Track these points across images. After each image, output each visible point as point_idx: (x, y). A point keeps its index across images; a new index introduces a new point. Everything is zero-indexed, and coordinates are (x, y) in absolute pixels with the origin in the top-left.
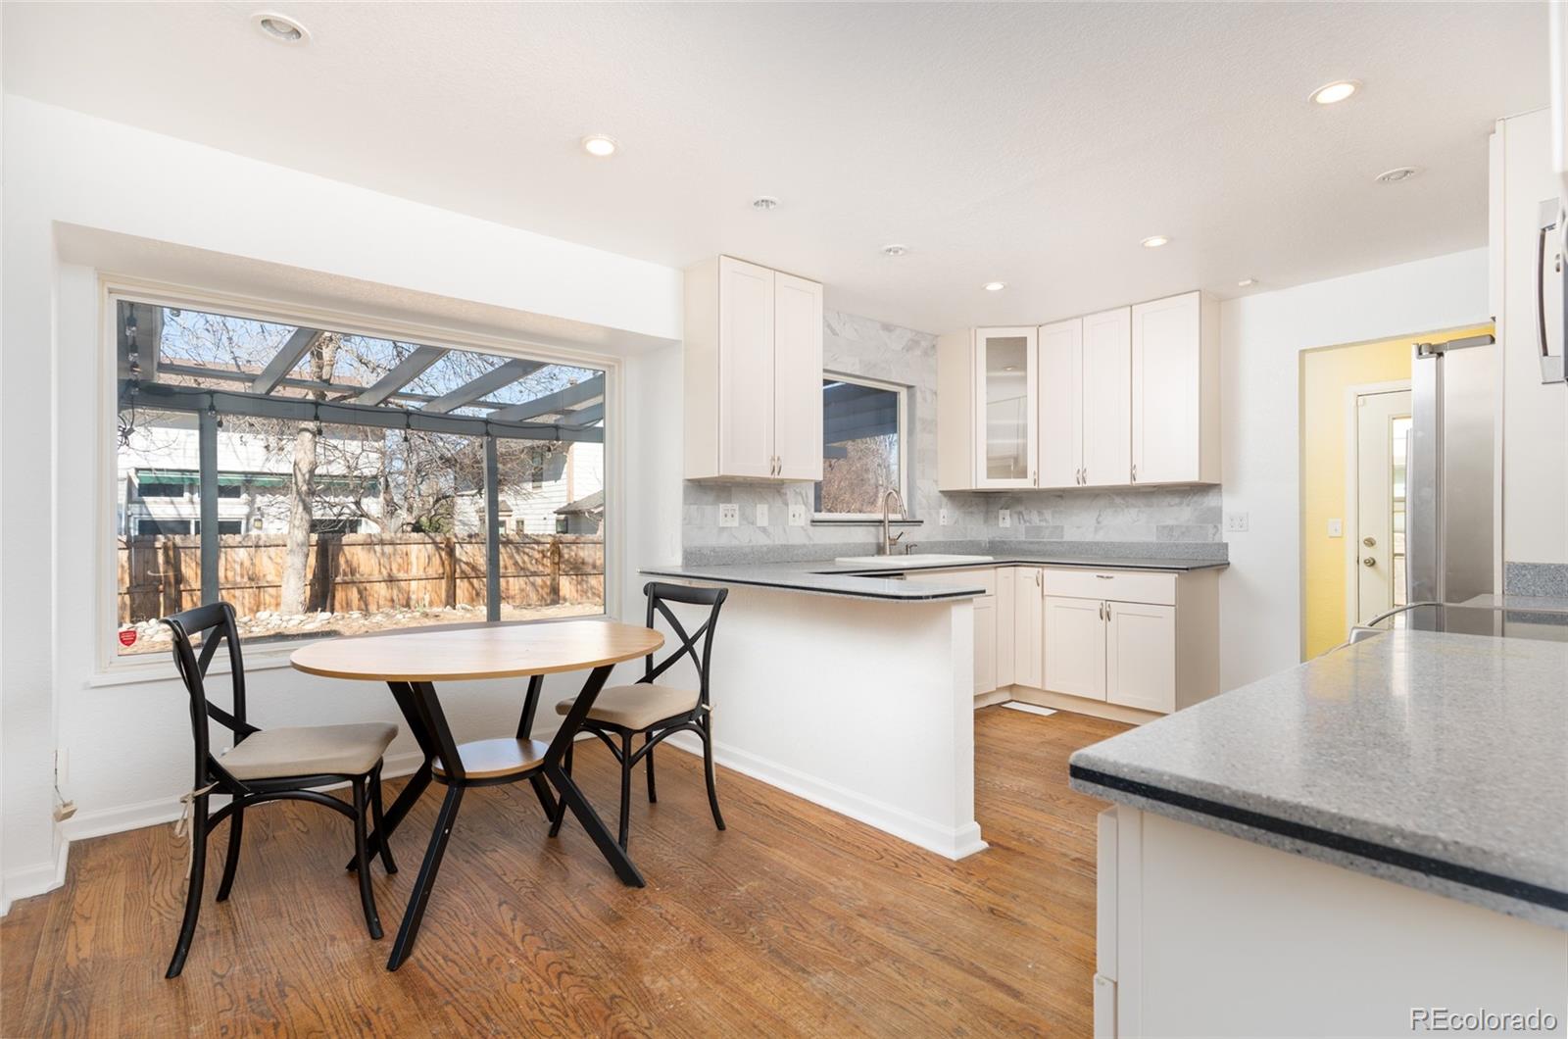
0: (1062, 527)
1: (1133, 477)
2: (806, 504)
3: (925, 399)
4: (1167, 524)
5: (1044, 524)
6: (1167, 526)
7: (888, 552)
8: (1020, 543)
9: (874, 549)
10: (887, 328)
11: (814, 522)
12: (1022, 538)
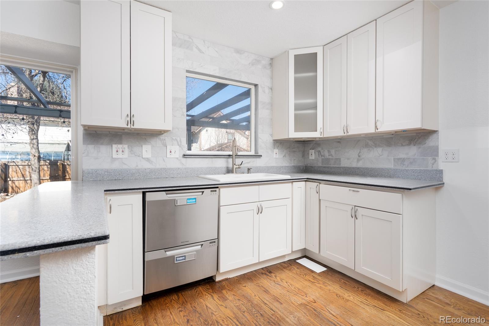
0: (340, 159)
1: (376, 128)
2: (180, 146)
3: (264, 92)
4: (401, 157)
5: (330, 157)
6: (400, 159)
7: (235, 172)
8: (319, 167)
9: (224, 170)
10: (238, 51)
11: (184, 155)
12: (320, 165)
